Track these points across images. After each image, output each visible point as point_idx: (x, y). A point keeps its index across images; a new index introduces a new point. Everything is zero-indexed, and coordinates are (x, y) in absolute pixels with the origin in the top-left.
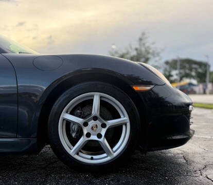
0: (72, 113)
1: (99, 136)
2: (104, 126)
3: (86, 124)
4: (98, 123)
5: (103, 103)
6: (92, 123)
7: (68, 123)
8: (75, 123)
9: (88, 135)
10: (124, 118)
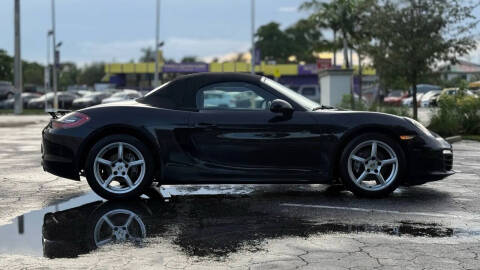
0: (357, 155)
1: (376, 171)
2: (379, 164)
3: (367, 163)
4: (375, 162)
5: (379, 149)
6: (371, 162)
7: (353, 161)
8: (357, 162)
9: (368, 170)
10: (394, 159)
